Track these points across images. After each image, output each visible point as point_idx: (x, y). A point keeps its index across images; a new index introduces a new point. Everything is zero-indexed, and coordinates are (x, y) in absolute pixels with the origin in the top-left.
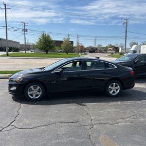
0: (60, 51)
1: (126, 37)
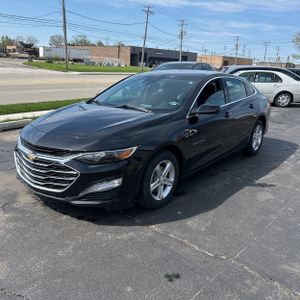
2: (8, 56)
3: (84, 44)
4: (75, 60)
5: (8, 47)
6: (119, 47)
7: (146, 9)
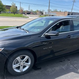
0: (9, 12)
1: (49, 5)
2: (36, 14)
3: (56, 11)
4: (52, 16)
5: (37, 12)
6: (65, 12)
7: (74, 1)
